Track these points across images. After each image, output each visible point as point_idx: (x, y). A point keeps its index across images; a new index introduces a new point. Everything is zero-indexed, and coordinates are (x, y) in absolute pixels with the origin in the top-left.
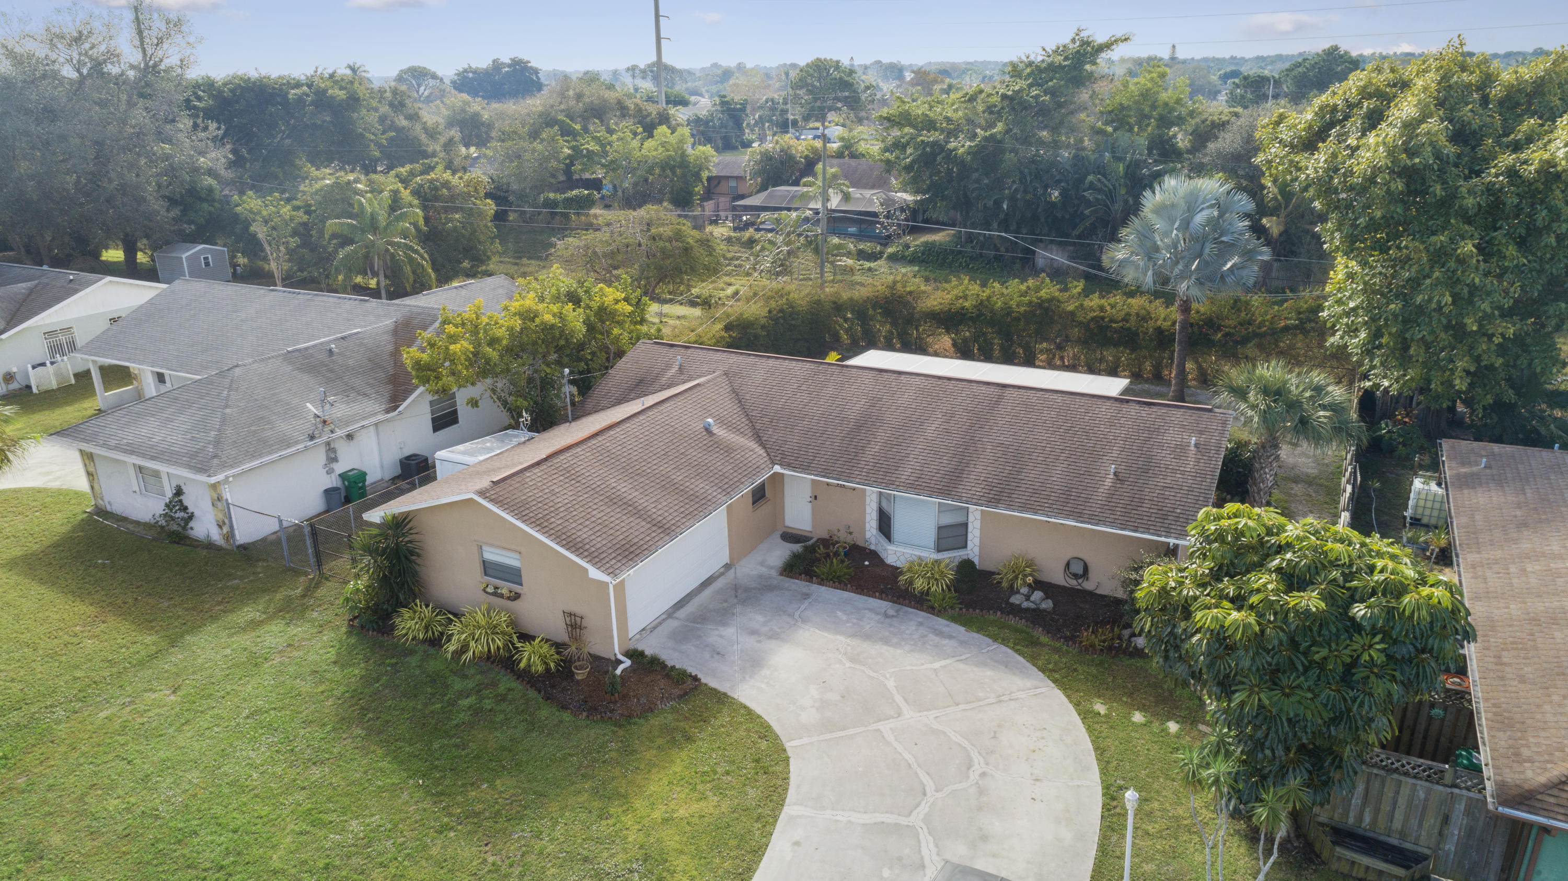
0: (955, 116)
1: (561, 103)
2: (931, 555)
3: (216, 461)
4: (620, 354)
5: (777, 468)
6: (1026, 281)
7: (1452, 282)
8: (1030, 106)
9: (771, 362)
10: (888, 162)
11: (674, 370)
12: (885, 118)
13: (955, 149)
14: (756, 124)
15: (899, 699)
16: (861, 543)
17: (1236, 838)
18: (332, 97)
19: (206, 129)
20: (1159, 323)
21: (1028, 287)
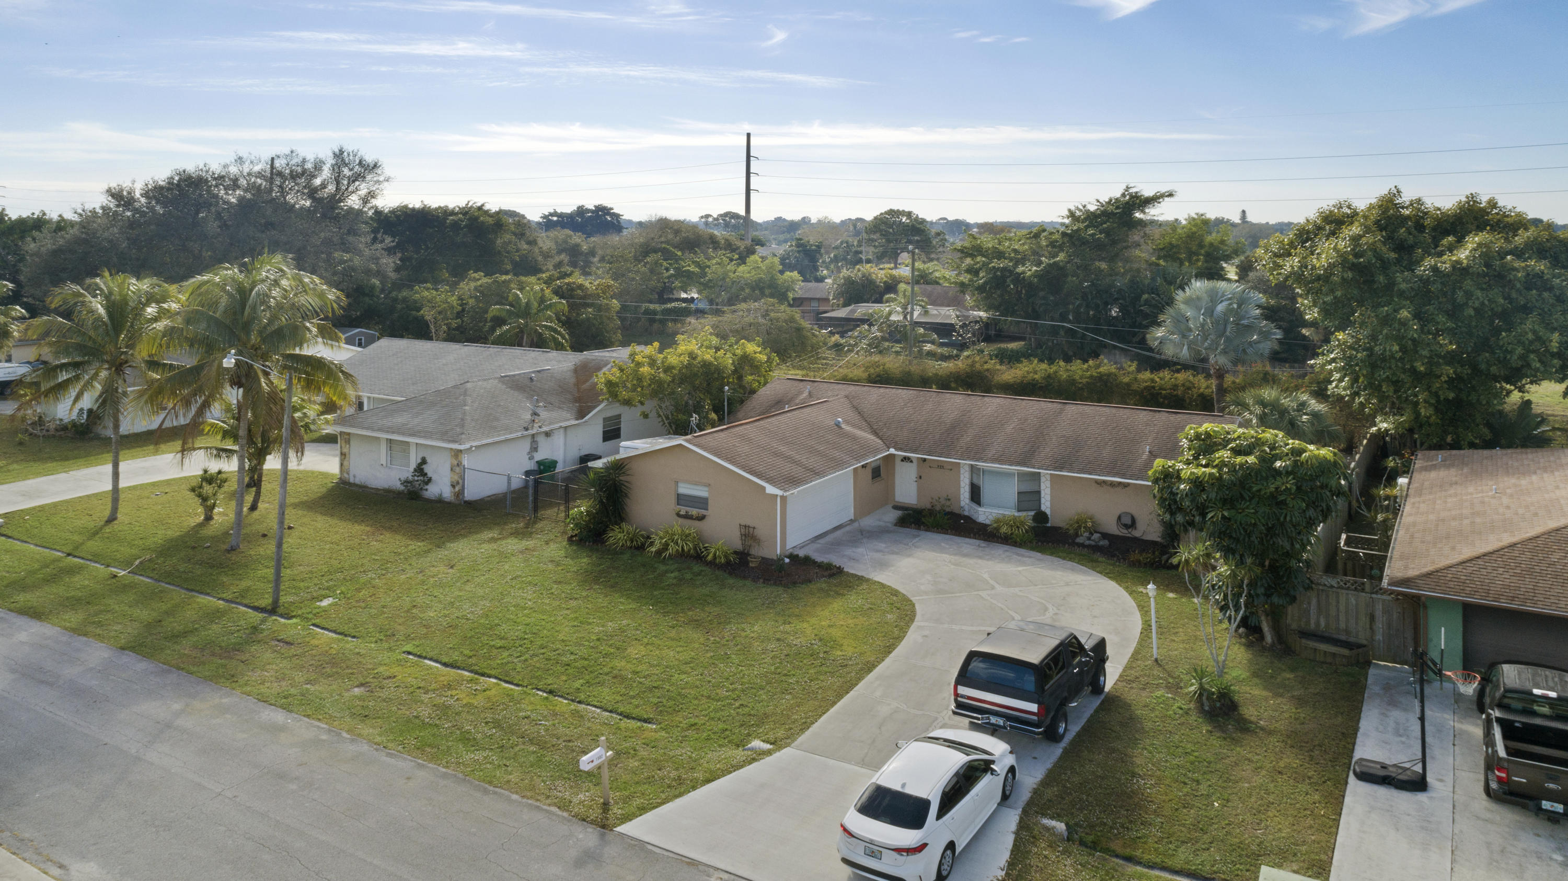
0: (1021, 249)
1: (661, 236)
2: (1011, 512)
3: (463, 436)
4: (753, 392)
5: (892, 451)
6: (1087, 361)
7: (1399, 339)
8: (1088, 242)
9: (882, 390)
10: (962, 284)
11: (805, 394)
12: (959, 250)
13: (1023, 272)
14: (831, 261)
15: (992, 582)
16: (956, 511)
17: (1237, 645)
18: (483, 222)
19: (382, 241)
20: (1202, 390)
21: (1089, 366)
